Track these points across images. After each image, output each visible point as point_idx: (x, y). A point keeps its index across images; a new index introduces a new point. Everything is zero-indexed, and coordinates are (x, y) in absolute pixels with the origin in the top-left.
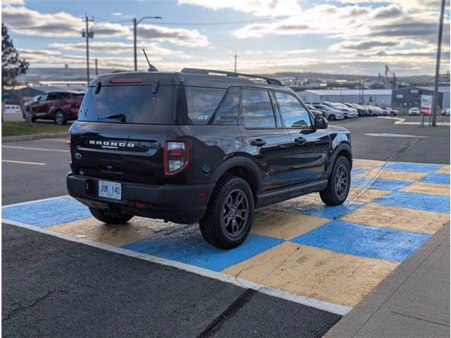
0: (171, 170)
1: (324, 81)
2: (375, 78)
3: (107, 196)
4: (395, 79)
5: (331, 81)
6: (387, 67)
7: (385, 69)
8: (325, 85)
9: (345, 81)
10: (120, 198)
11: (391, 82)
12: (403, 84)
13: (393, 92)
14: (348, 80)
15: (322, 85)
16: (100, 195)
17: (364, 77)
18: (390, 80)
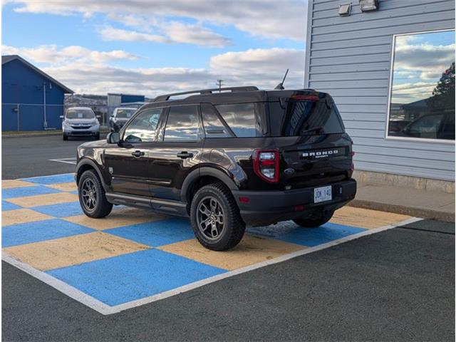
3: (320, 200)
10: (331, 199)
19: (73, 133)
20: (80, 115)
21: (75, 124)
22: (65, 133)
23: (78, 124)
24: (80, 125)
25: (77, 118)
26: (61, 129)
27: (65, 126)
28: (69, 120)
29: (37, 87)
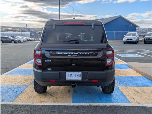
0: (107, 63)
1: (4, 29)
2: (22, 28)
3: (72, 79)
4: (29, 28)
5: (6, 29)
6: (26, 24)
7: (26, 25)
8: (4, 30)
9: (11, 29)
10: (81, 79)
11: (28, 30)
12: (32, 30)
13: (31, 33)
14: (13, 28)
15: (3, 30)
16: (66, 79)
17: (18, 28)
18: (28, 29)
19: (127, 41)
20: (131, 35)
21: (127, 38)
22: (124, 41)
23: (128, 38)
24: (129, 39)
25: (130, 36)
26: (123, 40)
27: (124, 39)
28: (127, 37)
29: (126, 25)
